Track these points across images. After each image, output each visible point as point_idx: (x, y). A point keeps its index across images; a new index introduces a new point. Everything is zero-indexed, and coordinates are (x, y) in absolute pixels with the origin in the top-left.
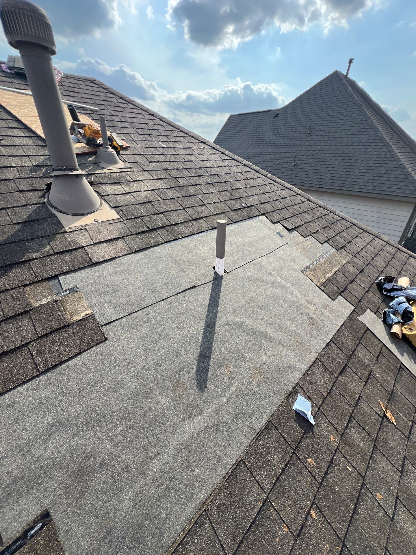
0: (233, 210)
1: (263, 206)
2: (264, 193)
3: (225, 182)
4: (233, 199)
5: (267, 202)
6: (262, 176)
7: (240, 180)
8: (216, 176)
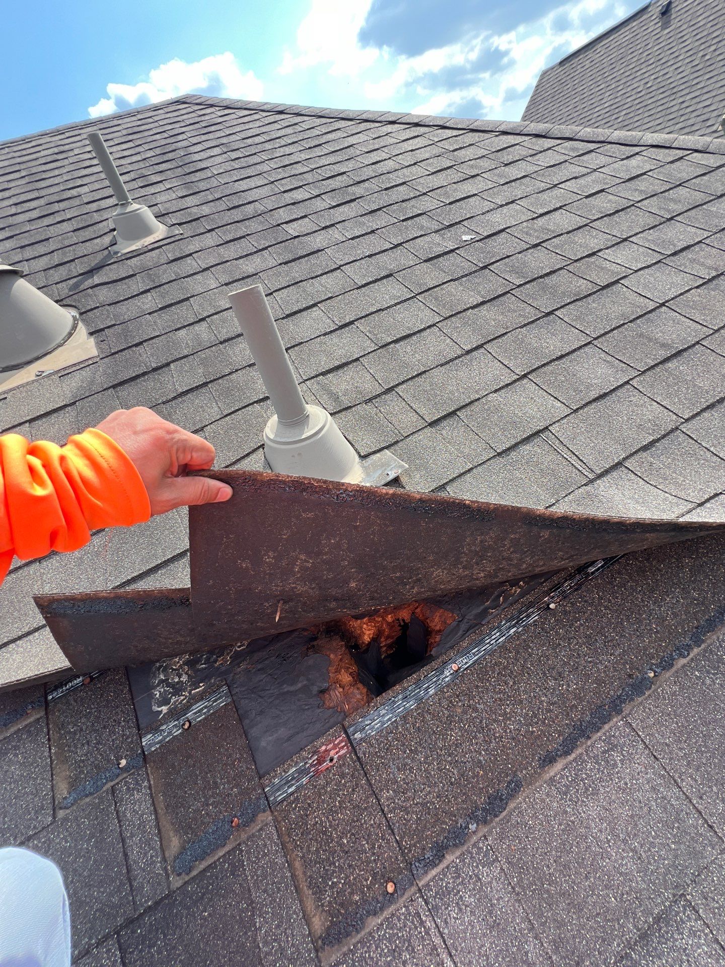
0: (425, 261)
1: (540, 222)
2: (555, 186)
3: (424, 194)
4: (436, 232)
5: (561, 208)
6: (559, 141)
7: (478, 175)
8: (401, 188)
